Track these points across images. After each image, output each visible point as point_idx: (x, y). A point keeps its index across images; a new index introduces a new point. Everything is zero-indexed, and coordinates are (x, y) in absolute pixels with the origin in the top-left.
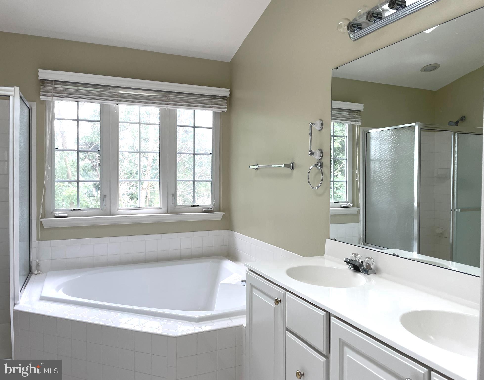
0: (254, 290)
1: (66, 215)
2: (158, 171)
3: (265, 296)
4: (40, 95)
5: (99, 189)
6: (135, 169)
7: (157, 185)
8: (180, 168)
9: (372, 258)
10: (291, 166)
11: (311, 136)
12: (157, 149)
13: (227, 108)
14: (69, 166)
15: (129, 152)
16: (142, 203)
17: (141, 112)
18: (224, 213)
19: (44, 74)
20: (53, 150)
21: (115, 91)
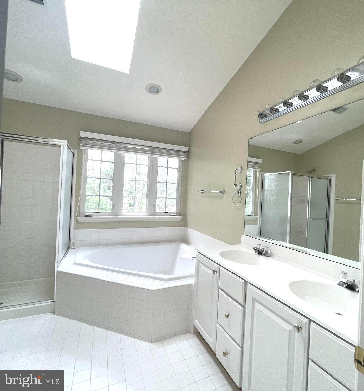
0: (200, 264)
1: (92, 215)
2: (146, 192)
3: (207, 268)
4: (80, 146)
5: (111, 200)
6: (133, 189)
7: (145, 200)
8: (159, 190)
9: (269, 247)
10: (223, 192)
11: (235, 176)
12: (146, 179)
13: (187, 158)
14: (95, 187)
15: (129, 180)
16: (136, 209)
17: (137, 158)
18: (183, 217)
19: (83, 134)
20: (86, 177)
21: (123, 145)
